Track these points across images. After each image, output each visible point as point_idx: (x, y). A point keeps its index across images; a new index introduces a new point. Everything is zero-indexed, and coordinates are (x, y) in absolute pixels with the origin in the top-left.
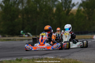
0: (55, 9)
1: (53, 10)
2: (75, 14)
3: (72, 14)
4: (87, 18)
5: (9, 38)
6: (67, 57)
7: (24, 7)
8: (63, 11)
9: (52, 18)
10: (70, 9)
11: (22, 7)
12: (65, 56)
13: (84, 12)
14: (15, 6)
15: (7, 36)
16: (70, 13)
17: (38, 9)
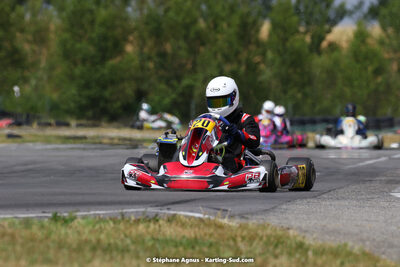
0: (265, 29)
1: (258, 31)
2: (344, 45)
3: (333, 47)
5: (81, 132)
6: (259, 217)
8: (298, 32)
9: (257, 59)
11: (141, 9)
12: (252, 214)
15: (73, 123)
16: (324, 44)
17: (202, 24)
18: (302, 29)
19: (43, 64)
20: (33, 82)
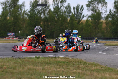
0: (69, 18)
1: (67, 20)
2: (84, 23)
3: (82, 23)
4: (94, 27)
7: (45, 16)
8: (75, 21)
9: (67, 26)
10: (80, 19)
11: (44, 16)
13: (91, 22)
14: (39, 15)
16: (80, 23)
17: (56, 18)
18: (76, 20)
19: (24, 27)
20: (23, 30)
